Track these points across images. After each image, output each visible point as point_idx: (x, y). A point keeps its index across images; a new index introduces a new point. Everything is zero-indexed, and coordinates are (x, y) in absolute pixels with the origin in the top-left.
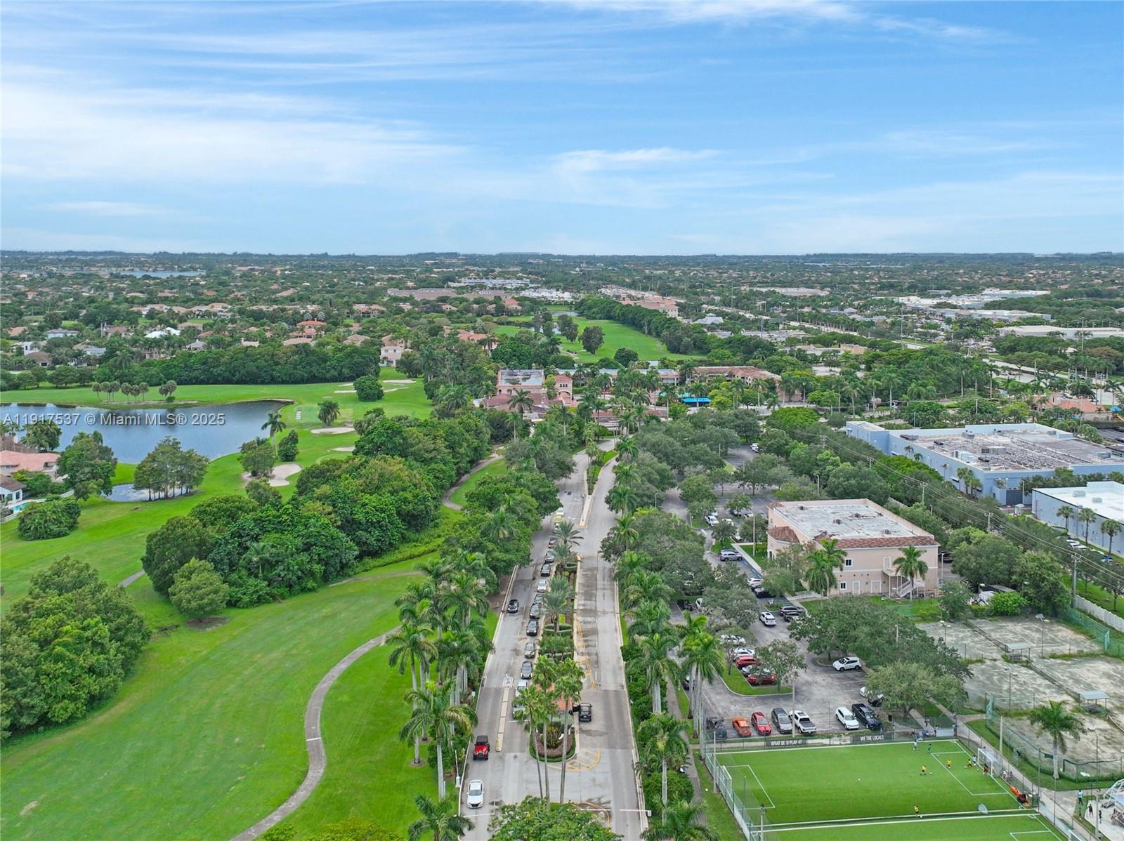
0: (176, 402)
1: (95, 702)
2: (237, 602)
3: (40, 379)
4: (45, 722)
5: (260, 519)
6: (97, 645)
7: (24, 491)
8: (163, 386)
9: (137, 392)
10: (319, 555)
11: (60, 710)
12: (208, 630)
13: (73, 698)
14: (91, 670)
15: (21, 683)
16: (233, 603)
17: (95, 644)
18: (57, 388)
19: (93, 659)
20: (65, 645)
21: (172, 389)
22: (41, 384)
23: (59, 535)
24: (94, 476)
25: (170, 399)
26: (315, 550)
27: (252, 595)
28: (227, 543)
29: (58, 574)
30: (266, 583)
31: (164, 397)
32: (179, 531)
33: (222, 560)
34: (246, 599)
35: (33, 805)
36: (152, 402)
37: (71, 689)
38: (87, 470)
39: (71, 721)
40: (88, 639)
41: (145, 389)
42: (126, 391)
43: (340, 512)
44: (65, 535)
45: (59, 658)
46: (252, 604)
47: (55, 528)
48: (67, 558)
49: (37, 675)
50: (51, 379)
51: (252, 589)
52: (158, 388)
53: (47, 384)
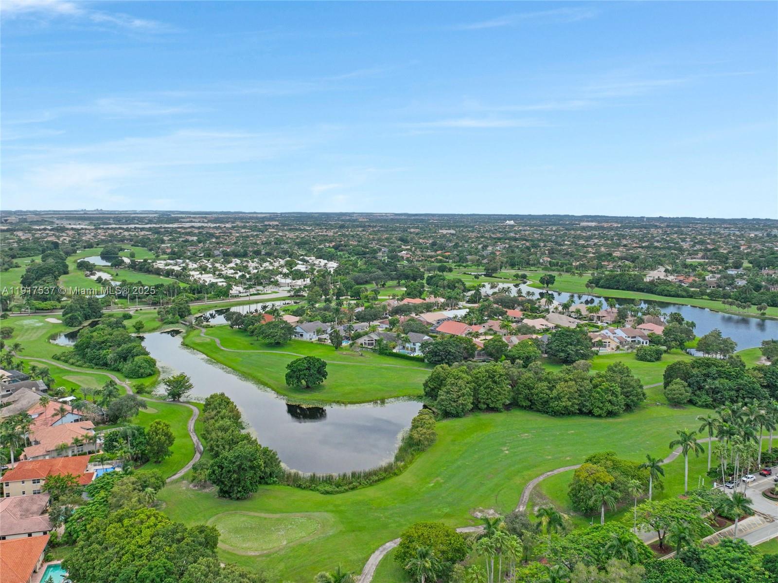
0: (766, 316)
1: (611, 414)
2: (696, 403)
3: (703, 295)
4: (590, 413)
5: (720, 371)
6: (614, 394)
7: (650, 341)
8: (759, 306)
9: (744, 307)
10: (743, 395)
11: (596, 411)
12: (675, 409)
13: (601, 409)
14: (610, 401)
15: (584, 396)
16: (691, 402)
17: (613, 393)
18: (711, 300)
19: (610, 398)
20: (602, 389)
21: (765, 308)
22: (704, 297)
23: (650, 361)
24: (675, 340)
25: (763, 314)
26: (742, 392)
27: (703, 402)
28: (697, 377)
29: (616, 367)
30: (712, 399)
31: (759, 312)
32: (678, 366)
33: (693, 383)
34: (700, 403)
35: (573, 432)
36: (752, 314)
37: (601, 405)
38: (672, 336)
39: (600, 416)
40: (611, 390)
41: (749, 306)
42: (739, 306)
43: (768, 379)
44: (653, 361)
45: (598, 393)
46: (701, 406)
47: (649, 357)
48: (620, 362)
49: (590, 396)
50: (708, 295)
51: (703, 400)
52: (757, 306)
53: (707, 297)
